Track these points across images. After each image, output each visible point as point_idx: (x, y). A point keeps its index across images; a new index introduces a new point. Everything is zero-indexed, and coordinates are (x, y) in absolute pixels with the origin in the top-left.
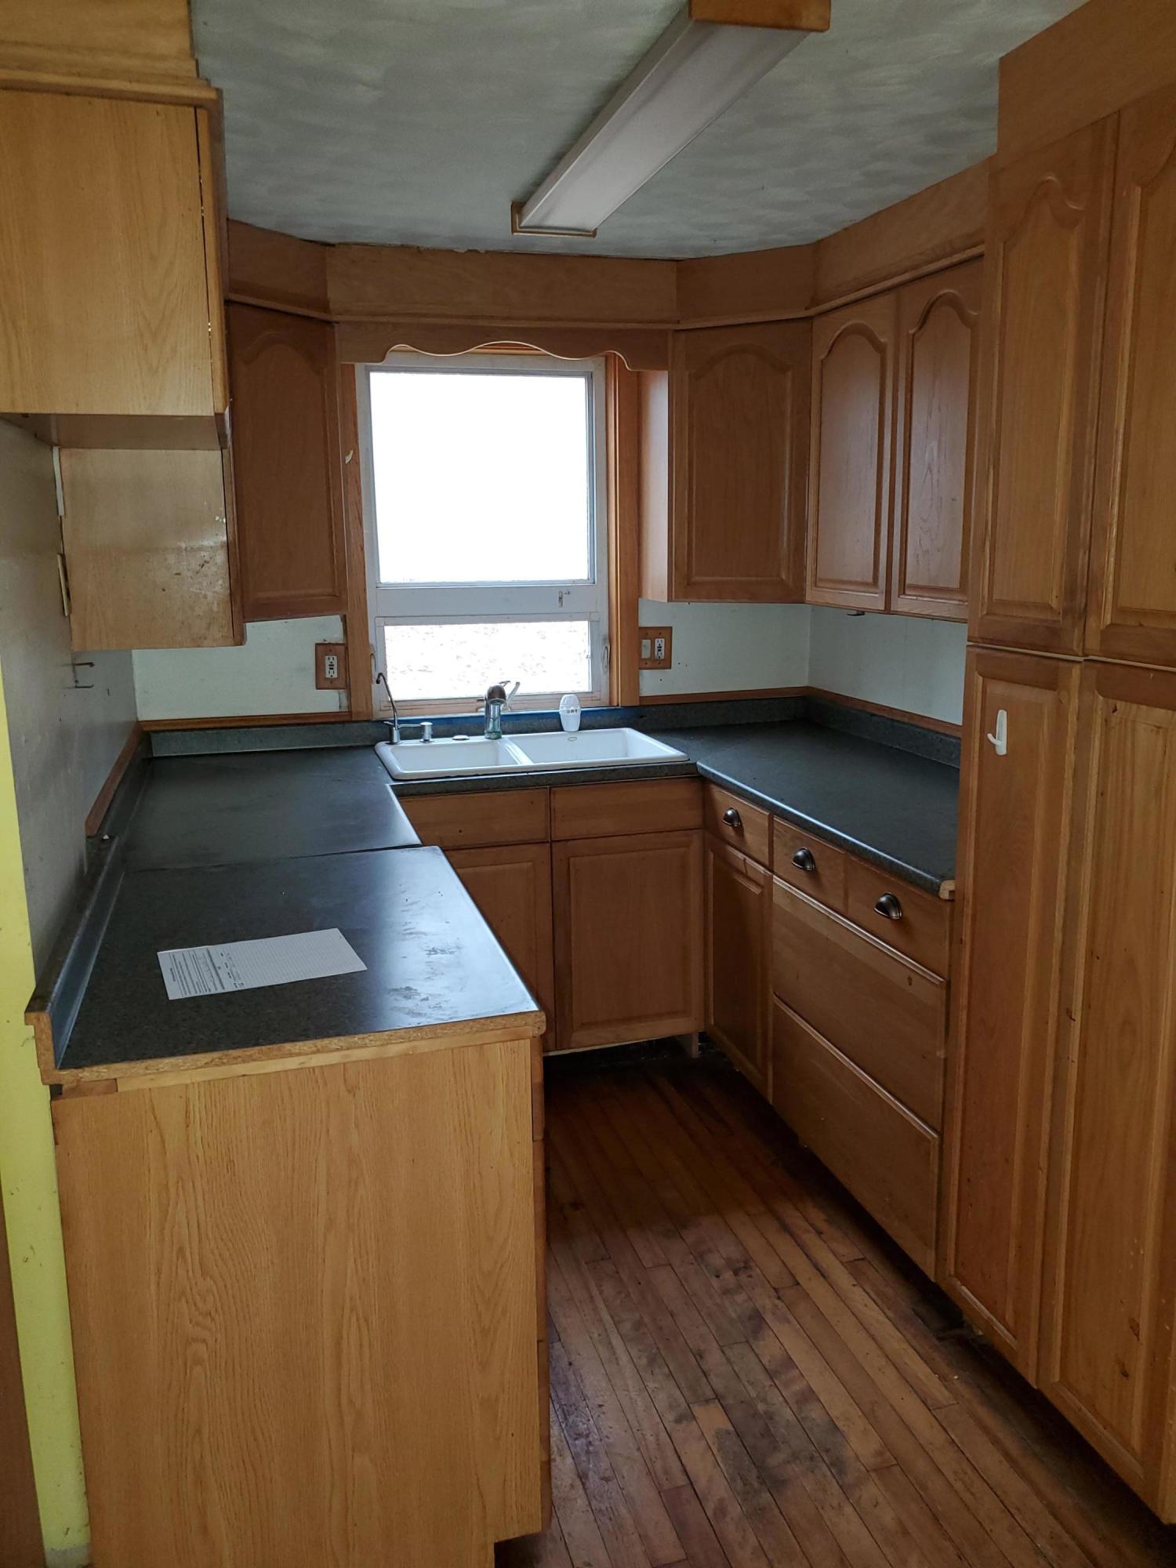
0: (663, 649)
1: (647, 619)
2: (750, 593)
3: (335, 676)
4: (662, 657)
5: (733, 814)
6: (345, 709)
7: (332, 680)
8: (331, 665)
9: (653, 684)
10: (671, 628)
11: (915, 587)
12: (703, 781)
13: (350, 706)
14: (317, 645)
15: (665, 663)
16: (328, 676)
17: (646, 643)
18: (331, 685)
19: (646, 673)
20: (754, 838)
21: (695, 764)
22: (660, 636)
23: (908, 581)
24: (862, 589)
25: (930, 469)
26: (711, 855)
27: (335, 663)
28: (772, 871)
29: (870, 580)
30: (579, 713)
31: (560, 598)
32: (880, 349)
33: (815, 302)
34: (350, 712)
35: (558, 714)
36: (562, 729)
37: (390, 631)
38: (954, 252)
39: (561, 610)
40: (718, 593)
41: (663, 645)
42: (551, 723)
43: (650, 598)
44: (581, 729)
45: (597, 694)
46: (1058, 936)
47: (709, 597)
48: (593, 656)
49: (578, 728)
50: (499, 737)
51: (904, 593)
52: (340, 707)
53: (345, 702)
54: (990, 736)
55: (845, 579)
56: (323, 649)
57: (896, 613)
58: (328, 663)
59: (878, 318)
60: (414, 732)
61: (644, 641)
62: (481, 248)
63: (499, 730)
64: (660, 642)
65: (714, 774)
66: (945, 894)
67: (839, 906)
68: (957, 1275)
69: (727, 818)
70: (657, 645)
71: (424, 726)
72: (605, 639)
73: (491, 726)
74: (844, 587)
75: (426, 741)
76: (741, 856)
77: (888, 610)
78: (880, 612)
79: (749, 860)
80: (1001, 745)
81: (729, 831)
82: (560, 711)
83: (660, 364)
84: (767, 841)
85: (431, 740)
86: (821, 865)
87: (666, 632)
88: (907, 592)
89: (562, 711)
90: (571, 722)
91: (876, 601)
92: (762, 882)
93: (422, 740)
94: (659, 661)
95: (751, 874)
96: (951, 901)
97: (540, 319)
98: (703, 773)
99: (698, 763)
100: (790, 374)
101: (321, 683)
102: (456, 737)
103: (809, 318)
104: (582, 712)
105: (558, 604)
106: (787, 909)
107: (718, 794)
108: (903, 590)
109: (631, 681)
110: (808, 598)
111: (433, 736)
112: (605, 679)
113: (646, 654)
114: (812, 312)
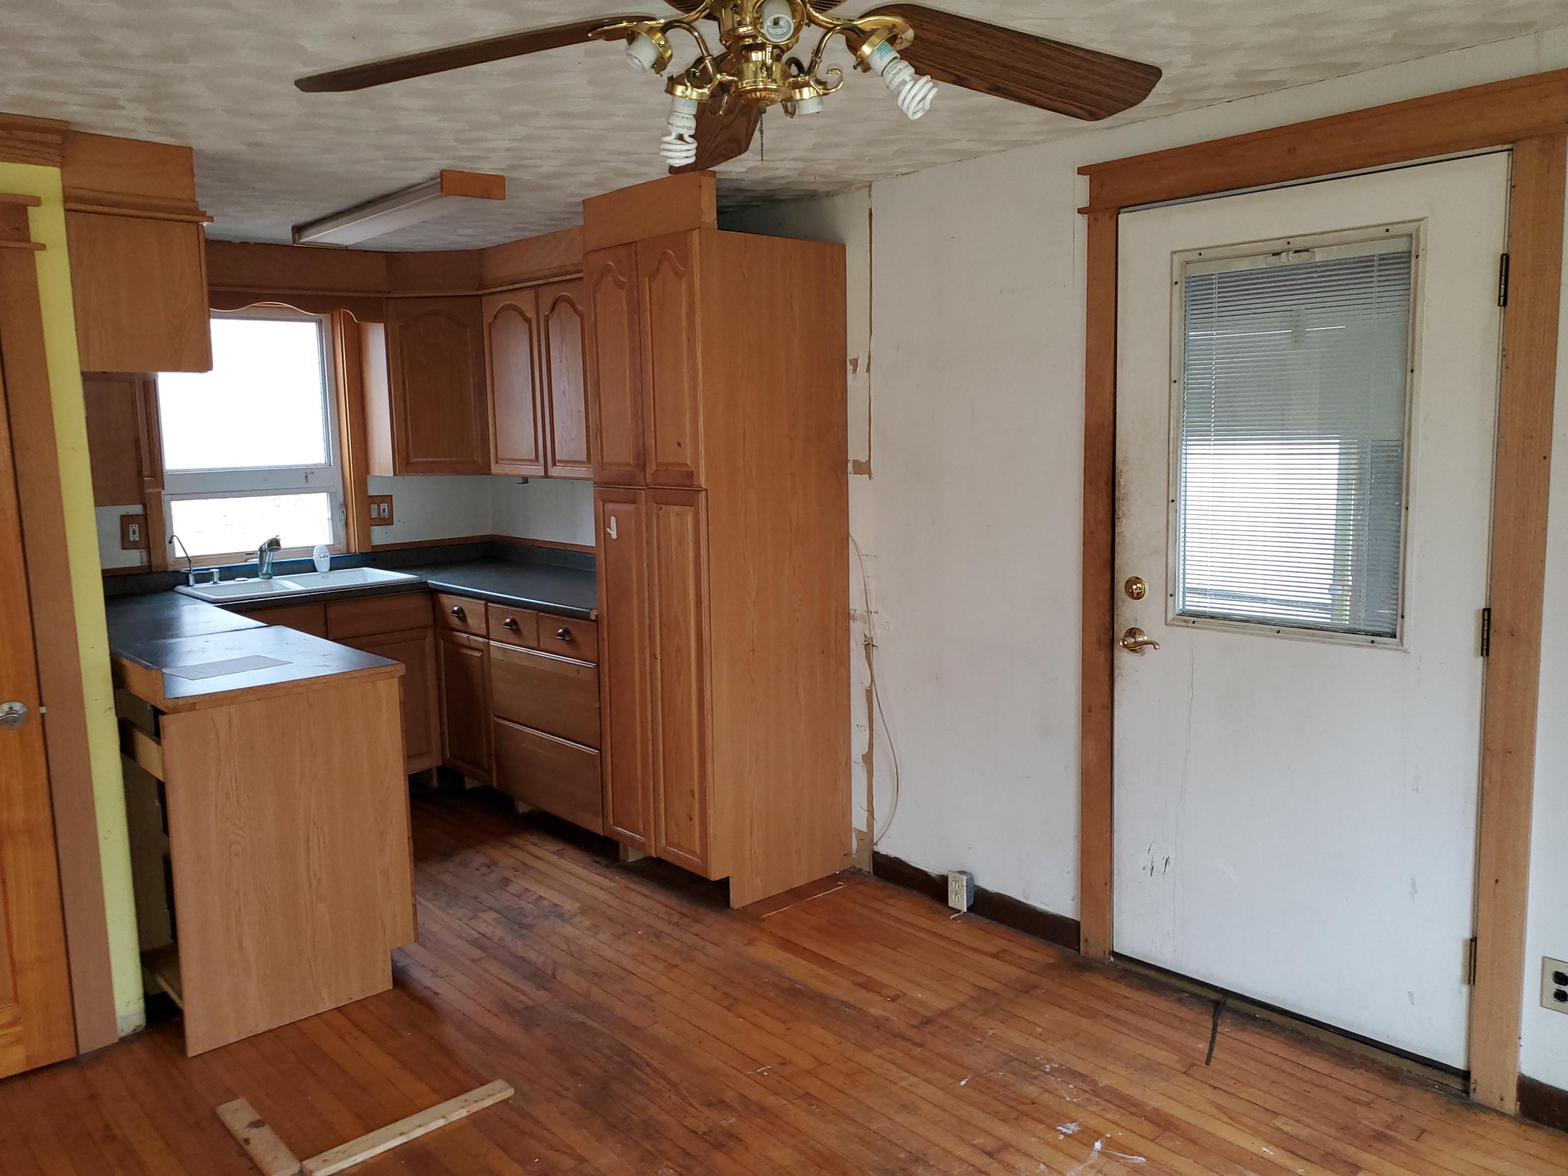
0: (386, 511)
1: (373, 490)
2: (454, 469)
3: (137, 539)
4: (387, 516)
5: (458, 609)
6: (145, 564)
7: (135, 542)
8: (134, 531)
9: (380, 536)
10: (391, 496)
11: (560, 461)
12: (434, 593)
13: (149, 562)
14: (122, 518)
15: (389, 521)
16: (132, 539)
17: (374, 507)
18: (135, 546)
19: (375, 528)
20: (475, 622)
21: (426, 582)
22: (384, 502)
23: (557, 458)
24: (528, 463)
25: (564, 392)
26: (442, 642)
27: (137, 529)
28: (488, 639)
29: (533, 457)
30: (329, 558)
31: (306, 477)
32: (528, 320)
33: (481, 286)
34: (150, 566)
35: (312, 561)
36: (316, 571)
37: (174, 504)
38: (568, 273)
39: (306, 485)
40: (429, 469)
41: (386, 508)
42: (309, 567)
43: (377, 474)
44: (331, 570)
45: (338, 546)
46: (647, 621)
47: (424, 472)
48: (333, 519)
49: (328, 569)
50: (271, 578)
51: (555, 465)
52: (142, 562)
53: (145, 559)
54: (608, 530)
55: (517, 458)
56: (126, 520)
57: (552, 477)
58: (131, 529)
59: (525, 301)
60: (204, 577)
61: (372, 506)
62: (251, 241)
63: (270, 572)
64: (384, 506)
65: (442, 586)
66: (593, 618)
67: (535, 644)
68: (614, 825)
69: (454, 612)
70: (382, 508)
71: (212, 572)
72: (341, 505)
73: (265, 569)
74: (519, 463)
75: (215, 583)
76: (465, 635)
77: (546, 476)
78: (542, 477)
79: (472, 637)
80: (614, 534)
81: (455, 621)
82: (314, 558)
83: (377, 318)
84: (484, 620)
85: (219, 582)
86: (522, 626)
87: (388, 499)
88: (557, 464)
89: (315, 558)
90: (323, 564)
91: (538, 470)
92: (482, 647)
93: (212, 582)
94: (384, 519)
95: (473, 645)
96: (596, 621)
97: (293, 289)
98: (434, 587)
99: (429, 581)
100: (469, 329)
101: (126, 544)
102: (237, 579)
103: (480, 296)
104: (331, 559)
105: (304, 481)
106: (502, 658)
107: (445, 599)
108: (554, 464)
109: (365, 535)
110: (493, 471)
111: (221, 579)
112: (342, 533)
113: (374, 514)
114: (479, 293)
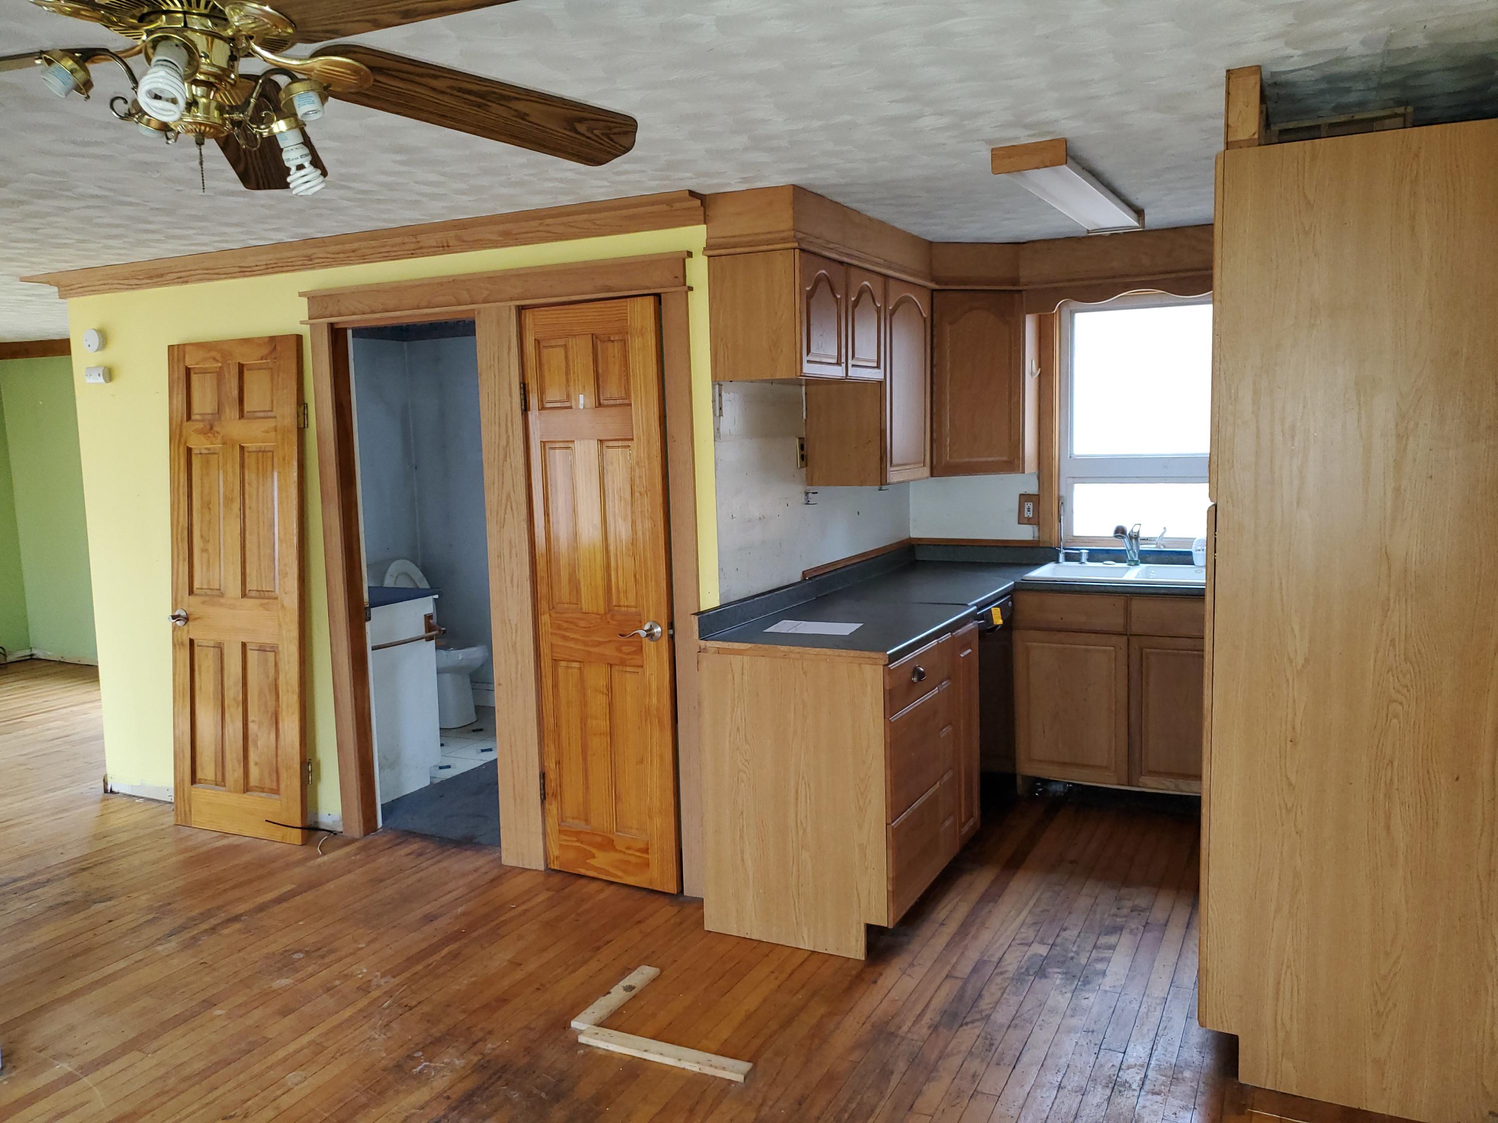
3: (1031, 516)
6: (1036, 539)
7: (1029, 519)
8: (1029, 509)
13: (1039, 537)
14: (1021, 495)
16: (1026, 516)
18: (1029, 522)
27: (1031, 507)
34: (1040, 541)
35: (1191, 553)
36: (1193, 564)
37: (1078, 487)
42: (1188, 559)
50: (1134, 565)
52: (1034, 537)
53: (1037, 535)
56: (1024, 498)
58: (1026, 507)
60: (1074, 557)
63: (1136, 559)
71: (1082, 553)
73: (1132, 555)
75: (1082, 563)
82: (1192, 550)
85: (1087, 562)
93: (1079, 562)
101: (1022, 520)
102: (1106, 563)
111: (1089, 560)
